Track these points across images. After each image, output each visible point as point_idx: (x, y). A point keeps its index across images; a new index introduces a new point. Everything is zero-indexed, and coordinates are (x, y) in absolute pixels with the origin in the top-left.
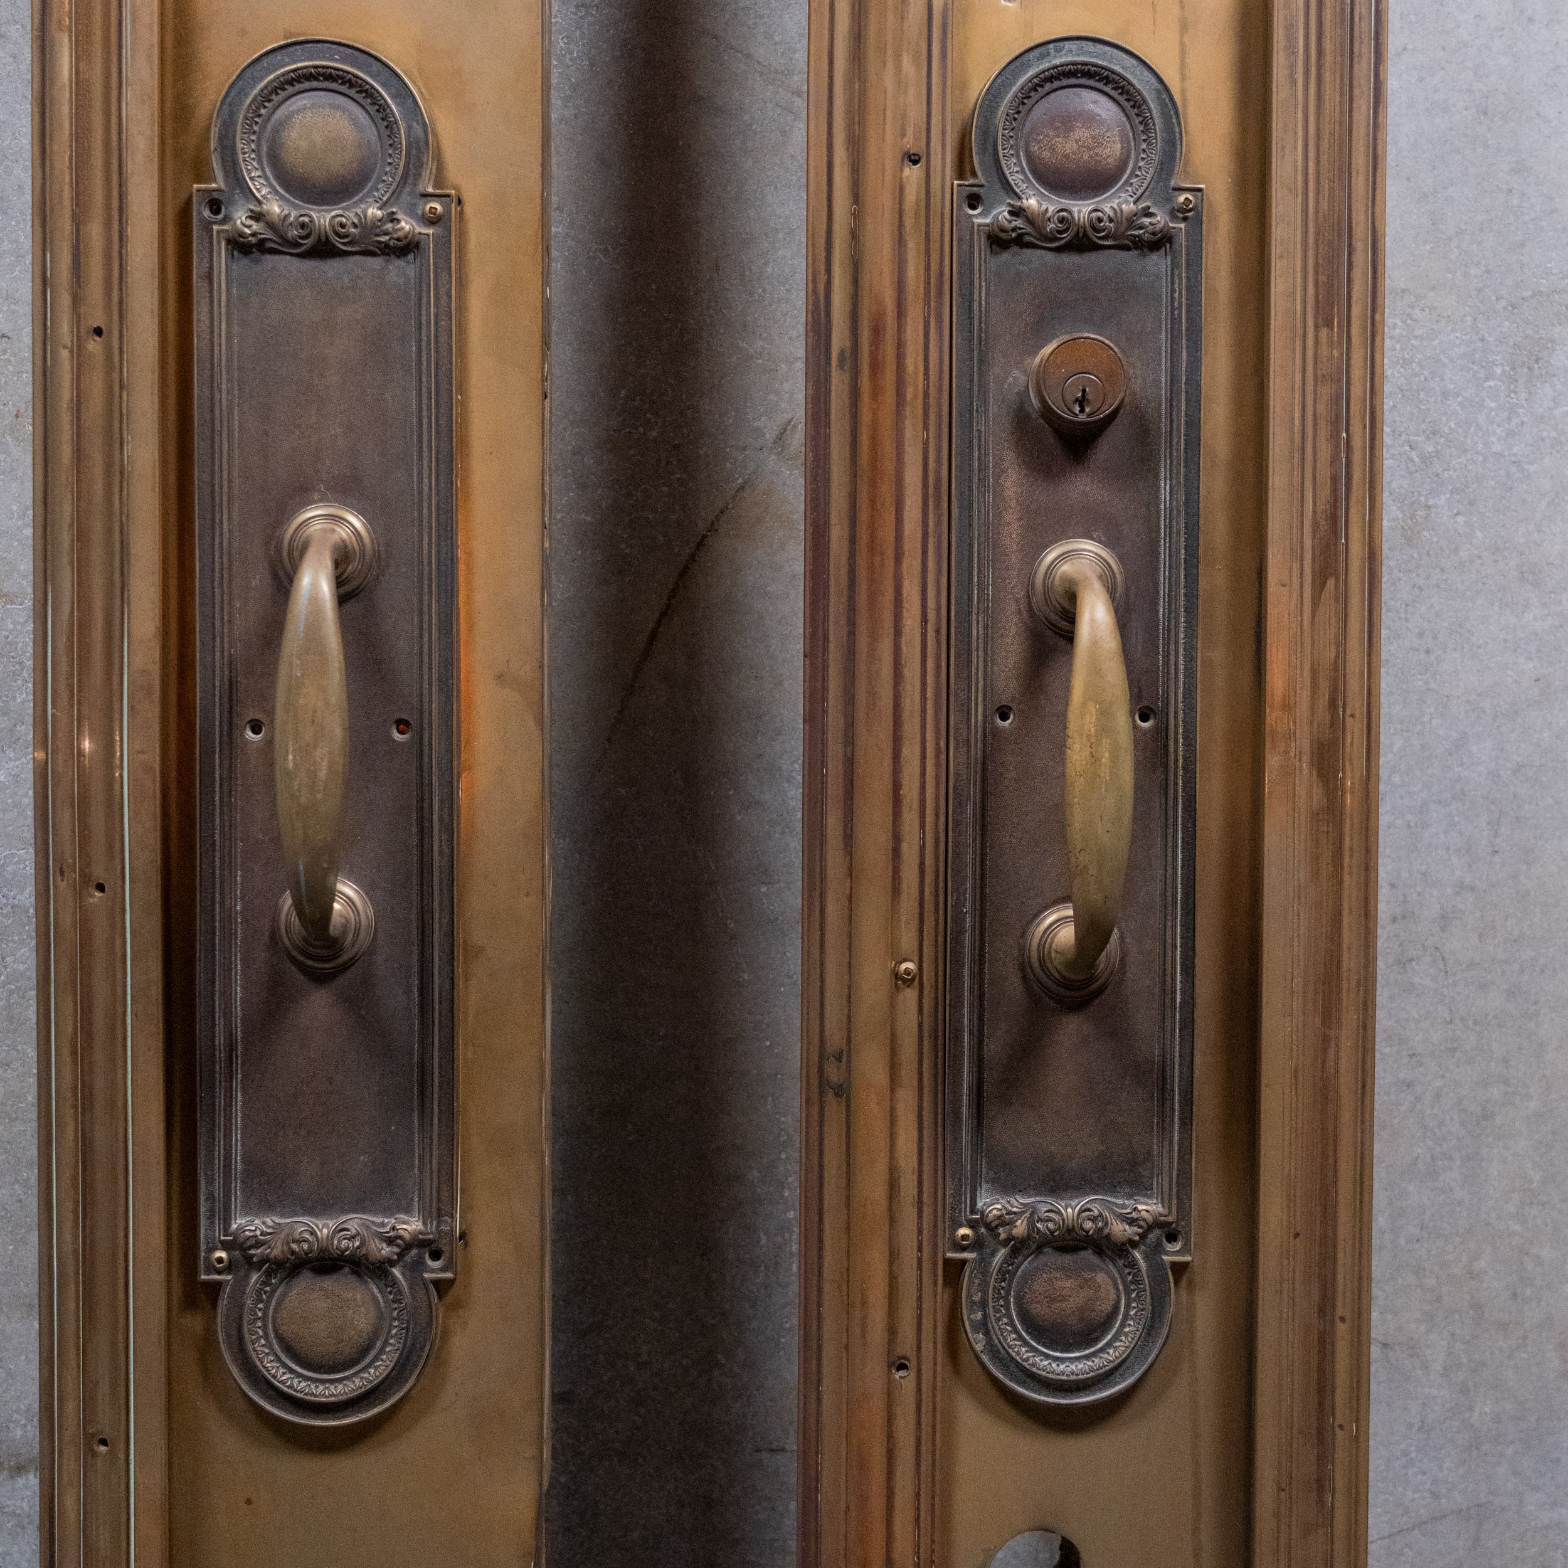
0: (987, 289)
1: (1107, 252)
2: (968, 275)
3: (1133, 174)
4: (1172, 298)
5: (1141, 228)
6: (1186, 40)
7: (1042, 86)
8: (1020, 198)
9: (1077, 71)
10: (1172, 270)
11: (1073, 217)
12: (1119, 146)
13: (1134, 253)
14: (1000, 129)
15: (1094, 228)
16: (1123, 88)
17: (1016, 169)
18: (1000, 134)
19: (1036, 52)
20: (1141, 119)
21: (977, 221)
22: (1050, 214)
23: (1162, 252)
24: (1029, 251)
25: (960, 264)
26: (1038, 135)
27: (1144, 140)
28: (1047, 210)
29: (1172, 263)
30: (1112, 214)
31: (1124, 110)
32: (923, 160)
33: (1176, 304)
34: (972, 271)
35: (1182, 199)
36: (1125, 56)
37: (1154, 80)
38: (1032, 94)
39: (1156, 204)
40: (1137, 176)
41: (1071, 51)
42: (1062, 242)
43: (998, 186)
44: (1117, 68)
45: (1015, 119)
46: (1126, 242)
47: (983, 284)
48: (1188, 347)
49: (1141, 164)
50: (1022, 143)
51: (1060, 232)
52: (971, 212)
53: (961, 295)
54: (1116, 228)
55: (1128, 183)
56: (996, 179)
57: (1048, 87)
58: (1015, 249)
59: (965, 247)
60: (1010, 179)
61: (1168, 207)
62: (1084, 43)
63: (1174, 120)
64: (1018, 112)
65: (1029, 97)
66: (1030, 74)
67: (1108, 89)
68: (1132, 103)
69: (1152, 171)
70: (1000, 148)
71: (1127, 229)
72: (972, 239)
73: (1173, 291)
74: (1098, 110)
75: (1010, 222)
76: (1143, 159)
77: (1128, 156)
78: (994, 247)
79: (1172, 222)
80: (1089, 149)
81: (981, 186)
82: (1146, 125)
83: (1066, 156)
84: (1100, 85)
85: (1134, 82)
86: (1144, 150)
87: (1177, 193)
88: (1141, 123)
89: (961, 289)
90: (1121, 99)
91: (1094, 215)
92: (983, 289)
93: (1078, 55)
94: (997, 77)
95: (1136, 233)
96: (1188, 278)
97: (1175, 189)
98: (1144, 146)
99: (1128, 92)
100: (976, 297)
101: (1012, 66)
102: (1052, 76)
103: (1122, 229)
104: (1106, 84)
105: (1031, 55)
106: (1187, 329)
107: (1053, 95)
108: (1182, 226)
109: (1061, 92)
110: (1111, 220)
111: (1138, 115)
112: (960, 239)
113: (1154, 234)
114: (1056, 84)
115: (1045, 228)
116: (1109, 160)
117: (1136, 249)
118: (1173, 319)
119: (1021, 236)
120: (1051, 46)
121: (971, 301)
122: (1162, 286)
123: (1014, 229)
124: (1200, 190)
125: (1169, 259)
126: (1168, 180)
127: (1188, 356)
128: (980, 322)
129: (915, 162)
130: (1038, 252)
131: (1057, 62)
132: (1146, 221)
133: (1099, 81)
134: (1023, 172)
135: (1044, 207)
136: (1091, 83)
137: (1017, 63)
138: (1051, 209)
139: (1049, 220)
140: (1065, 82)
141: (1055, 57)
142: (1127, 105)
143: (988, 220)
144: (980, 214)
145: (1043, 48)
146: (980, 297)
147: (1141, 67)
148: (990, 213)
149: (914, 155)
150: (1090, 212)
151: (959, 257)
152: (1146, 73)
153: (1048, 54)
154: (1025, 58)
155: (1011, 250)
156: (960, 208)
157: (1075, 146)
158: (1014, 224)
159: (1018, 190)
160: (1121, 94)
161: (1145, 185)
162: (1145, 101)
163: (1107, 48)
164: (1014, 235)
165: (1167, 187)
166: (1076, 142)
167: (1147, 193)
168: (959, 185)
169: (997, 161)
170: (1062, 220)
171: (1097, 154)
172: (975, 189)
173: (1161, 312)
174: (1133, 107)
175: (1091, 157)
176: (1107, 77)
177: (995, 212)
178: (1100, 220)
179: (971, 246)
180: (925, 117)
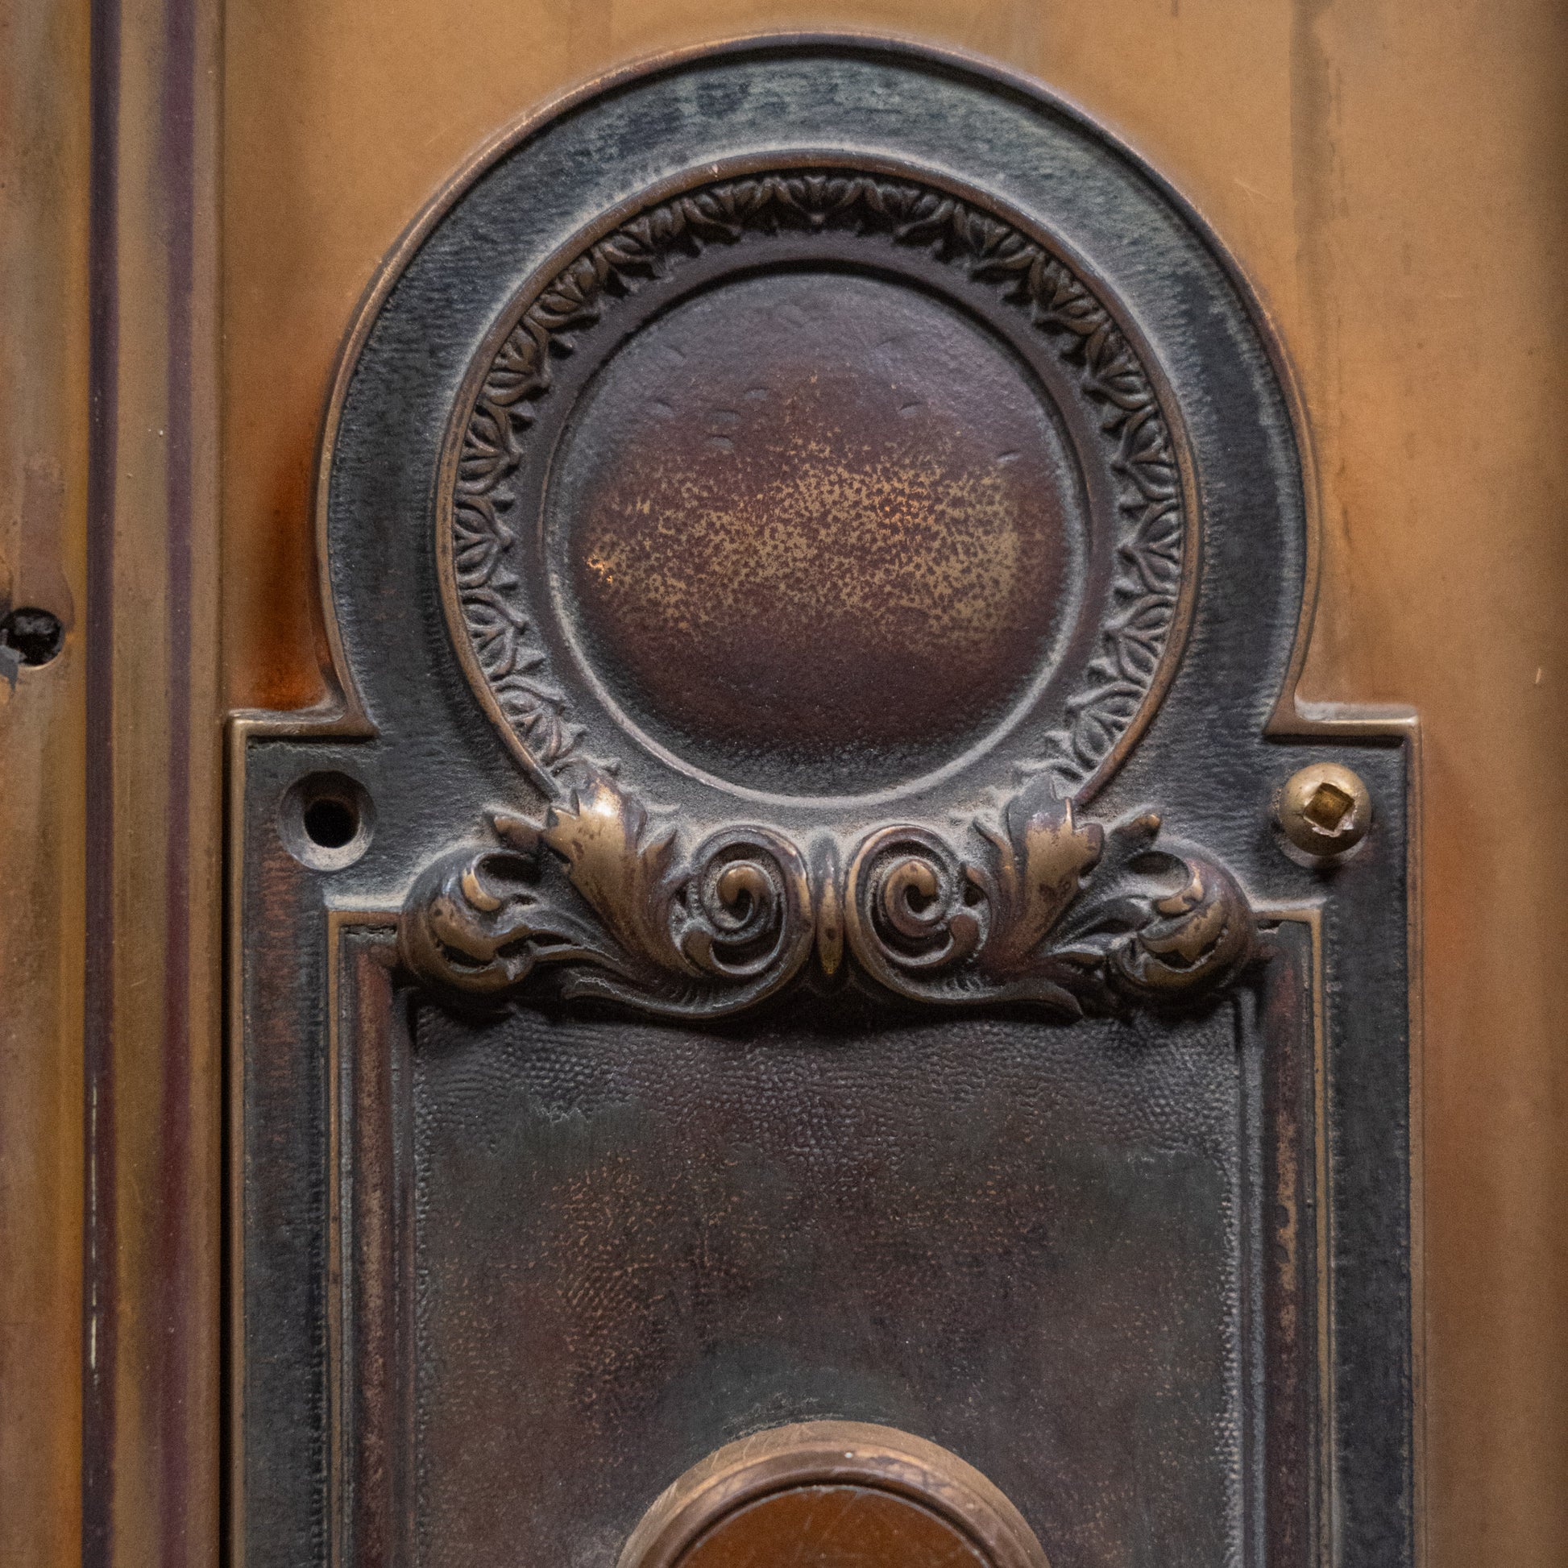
0: (396, 1221)
1: (957, 1035)
2: (301, 1149)
3: (1075, 671)
4: (1272, 1248)
5: (1114, 926)
6: (1326, 31)
7: (644, 271)
8: (543, 793)
9: (807, 202)
10: (1269, 1113)
11: (789, 888)
12: (1008, 541)
13: (1092, 1035)
14: (449, 474)
15: (890, 934)
16: (1022, 274)
17: (530, 653)
18: (445, 499)
19: (616, 115)
20: (1109, 413)
21: (343, 902)
22: (685, 865)
23: (1222, 1027)
24: (595, 1038)
25: (267, 1102)
26: (628, 496)
27: (1130, 512)
28: (669, 851)
29: (1269, 1085)
30: (971, 858)
31: (1031, 374)
32: (74, 640)
33: (1288, 1279)
34: (316, 1136)
35: (1304, 787)
36: (1030, 127)
37: (1168, 237)
38: (602, 306)
39: (1188, 805)
40: (1098, 676)
41: (777, 109)
42: (746, 997)
43: (445, 734)
44: (993, 187)
45: (521, 425)
46: (1054, 990)
47: (374, 1200)
48: (1345, 1471)
49: (1117, 620)
50: (556, 531)
51: (734, 954)
52: (322, 857)
53: (274, 1251)
54: (1000, 926)
55: (1050, 707)
56: (430, 700)
57: (675, 271)
58: (529, 1026)
59: (286, 1026)
60: (495, 702)
61: (1245, 819)
62: (838, 69)
63: (1267, 419)
64: (535, 394)
65: (585, 323)
66: (588, 216)
67: (955, 277)
68: (1066, 342)
69: (1161, 657)
70: (446, 564)
71: (1053, 934)
72: (316, 983)
73: (1273, 1215)
74: (906, 377)
75: (490, 915)
76: (1125, 597)
77: (1056, 587)
78: (428, 1018)
79: (1266, 889)
80: (867, 557)
81: (363, 739)
82: (1137, 443)
83: (760, 594)
84: (918, 262)
85: (1075, 245)
86: (1128, 558)
87: (1284, 756)
88: (1113, 431)
89: (268, 1219)
90: (1020, 323)
91: (892, 868)
92: (375, 1222)
93: (811, 126)
94: (433, 231)
95: (1092, 948)
96: (1344, 1149)
97: (1275, 738)
98: (1128, 538)
99: (1047, 295)
100: (339, 1259)
101: (505, 182)
102: (690, 227)
103: (1024, 934)
104: (944, 257)
105: (592, 130)
106: (1345, 1391)
107: (701, 308)
108: (1310, 907)
109: (741, 290)
110: (972, 893)
111: (1097, 396)
112: (264, 987)
113: (1173, 957)
114: (714, 259)
115: (660, 932)
116: (963, 609)
117: (1096, 1013)
118: (1273, 1347)
119: (545, 974)
120: (686, 86)
121: (315, 1277)
122: (1222, 1190)
123: (514, 946)
124: (1391, 739)
125: (1254, 1057)
126: (1246, 692)
127: (1353, 1514)
128: (360, 1383)
129: (37, 649)
130: (636, 1038)
131: (710, 159)
132: (1143, 891)
133: (909, 241)
134: (564, 668)
135: (658, 832)
136: (878, 249)
137: (529, 167)
138: (695, 836)
139: (681, 895)
140: (751, 249)
141: (704, 136)
142: (1049, 350)
143: (393, 900)
144: (356, 870)
145: (649, 95)
146: (358, 1259)
147: (1106, 174)
148: (403, 862)
149: (30, 612)
150: (875, 859)
151: (262, 1068)
152: (1134, 205)
153: (671, 122)
154: (566, 141)
155: (509, 1031)
156: (263, 841)
157: (802, 548)
158: (520, 914)
159: (532, 758)
160: (1019, 299)
161: (1132, 723)
162: (1124, 335)
163: (946, 93)
164: (514, 968)
165: (1238, 726)
166: (809, 528)
167: (1145, 757)
168: (258, 738)
169: (434, 623)
170: (740, 899)
171: (903, 584)
172: (335, 752)
173: (1219, 1311)
174: (1075, 358)
175: (876, 595)
176: (947, 227)
177: (426, 861)
178: (917, 895)
179: (315, 1015)
180: (78, 443)
